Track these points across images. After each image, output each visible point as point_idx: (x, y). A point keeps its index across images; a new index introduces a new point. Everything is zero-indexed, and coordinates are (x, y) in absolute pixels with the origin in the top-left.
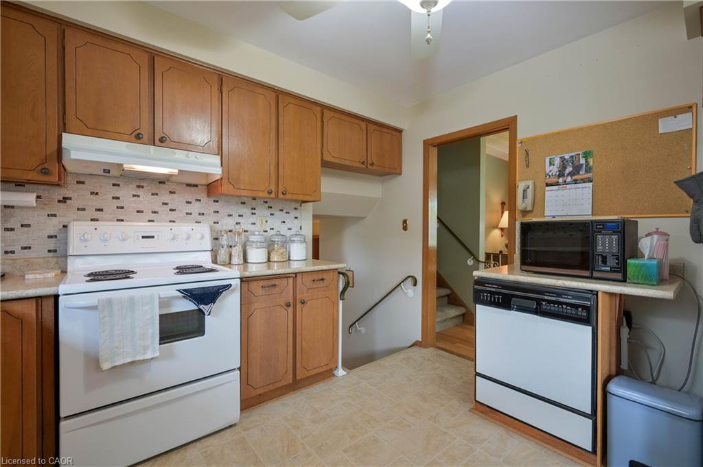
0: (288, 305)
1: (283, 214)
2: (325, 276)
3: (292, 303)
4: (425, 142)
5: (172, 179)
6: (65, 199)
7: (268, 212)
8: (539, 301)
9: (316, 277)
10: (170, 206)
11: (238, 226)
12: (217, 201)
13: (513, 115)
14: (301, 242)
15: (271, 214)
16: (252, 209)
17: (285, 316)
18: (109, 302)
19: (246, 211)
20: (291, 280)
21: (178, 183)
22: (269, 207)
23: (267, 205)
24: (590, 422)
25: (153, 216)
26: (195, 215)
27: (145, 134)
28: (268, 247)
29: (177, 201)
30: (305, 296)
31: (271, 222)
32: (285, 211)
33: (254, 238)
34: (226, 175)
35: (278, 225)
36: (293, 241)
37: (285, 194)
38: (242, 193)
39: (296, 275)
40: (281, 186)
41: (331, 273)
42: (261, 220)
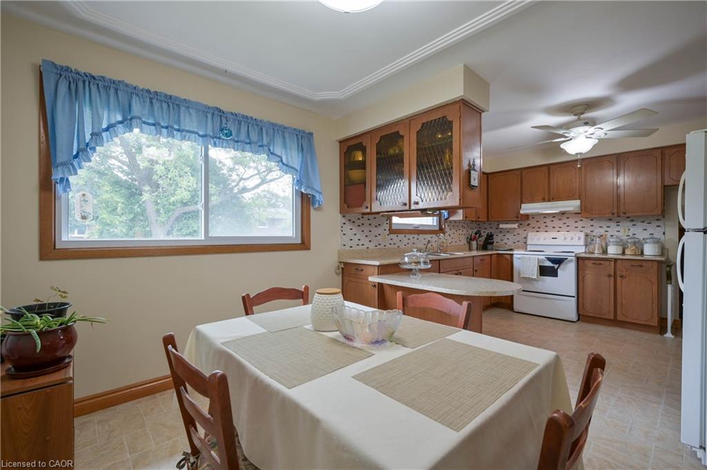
0: (610, 276)
1: (645, 224)
3: (613, 274)
5: (568, 212)
6: (529, 225)
7: (630, 224)
9: (633, 263)
10: (567, 224)
11: (606, 233)
12: (593, 220)
15: (633, 225)
16: (617, 222)
17: (608, 284)
18: (524, 258)
19: (613, 224)
20: (612, 263)
22: (631, 221)
25: (559, 229)
26: (580, 228)
27: (546, 198)
28: (623, 245)
29: (571, 222)
30: (624, 273)
31: (633, 230)
32: (646, 222)
33: (612, 240)
34: (583, 208)
35: (640, 231)
36: (647, 243)
37: (625, 213)
38: (594, 216)
39: (616, 260)
40: (622, 209)
41: (650, 263)
42: (625, 229)
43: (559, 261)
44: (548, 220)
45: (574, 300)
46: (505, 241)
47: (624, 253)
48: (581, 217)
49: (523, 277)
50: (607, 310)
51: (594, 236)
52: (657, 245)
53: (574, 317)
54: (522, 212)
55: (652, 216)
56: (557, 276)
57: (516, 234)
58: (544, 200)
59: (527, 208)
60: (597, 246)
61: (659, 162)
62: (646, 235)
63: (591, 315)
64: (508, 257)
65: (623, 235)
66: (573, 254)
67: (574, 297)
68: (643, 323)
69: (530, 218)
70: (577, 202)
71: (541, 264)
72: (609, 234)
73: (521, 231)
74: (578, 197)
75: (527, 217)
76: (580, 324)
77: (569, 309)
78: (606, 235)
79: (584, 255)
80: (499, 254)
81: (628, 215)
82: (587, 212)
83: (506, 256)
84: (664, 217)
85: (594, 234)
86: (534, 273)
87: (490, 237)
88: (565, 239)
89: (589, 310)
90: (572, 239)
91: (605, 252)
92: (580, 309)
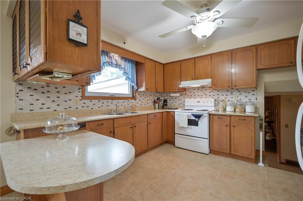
0: (227, 126)
1: (246, 93)
2: (246, 118)
3: (229, 125)
5: (205, 86)
6: (186, 94)
7: (239, 93)
10: (205, 94)
12: (218, 91)
16: (231, 92)
17: (226, 130)
18: (180, 114)
19: (229, 93)
20: (229, 118)
21: (207, 87)
22: (239, 91)
23: (238, 91)
25: (201, 97)
26: (212, 96)
27: (194, 78)
28: (234, 106)
29: (207, 92)
30: (235, 124)
31: (240, 97)
32: (247, 92)
33: (228, 103)
34: (213, 84)
35: (243, 98)
36: (247, 104)
37: (236, 87)
38: (219, 88)
39: (230, 116)
40: (234, 84)
41: (250, 118)
42: (235, 96)
43: (199, 117)
44: (196, 91)
45: (207, 141)
46: (174, 103)
47: (235, 111)
48: (212, 89)
49: (180, 127)
50: (226, 147)
51: (219, 101)
52: (253, 106)
53: (207, 151)
54: (180, 86)
55: (250, 88)
56: (198, 126)
57: (180, 100)
58: (192, 79)
59: (184, 84)
60: (220, 106)
61: (255, 54)
62: (247, 100)
63: (217, 150)
64: (172, 113)
65: (234, 100)
66: (207, 112)
67: (207, 139)
68: (246, 156)
69: (187, 90)
70: (210, 80)
71: (190, 118)
72: (227, 99)
73: (182, 98)
74: (210, 77)
75: (184, 89)
76: (211, 156)
77: (204, 146)
78: (226, 100)
79: (213, 112)
80: (167, 111)
81: (237, 87)
82: (216, 86)
83: (171, 113)
84: (256, 89)
85: (219, 99)
86: (185, 124)
87: (165, 101)
88: (204, 102)
89: (216, 148)
90: (208, 102)
91: (225, 110)
92: (211, 146)
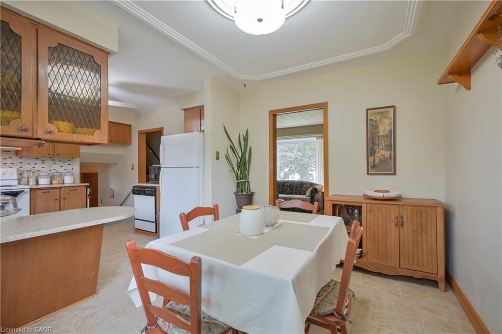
0: (56, 200)
2: (77, 188)
3: (58, 198)
4: (139, 132)
8: (145, 191)
9: (71, 189)
11: (33, 169)
12: (22, 158)
13: (162, 127)
14: (70, 175)
15: (54, 163)
16: (42, 161)
17: (55, 205)
19: (39, 162)
20: (58, 190)
23: (51, 159)
24: (155, 224)
26: (10, 164)
30: (66, 197)
31: (54, 167)
32: (62, 162)
33: (42, 174)
35: (58, 168)
36: (66, 175)
37: (49, 155)
40: (56, 152)
41: (81, 187)
43: (16, 194)
47: (52, 183)
52: (72, 176)
55: (66, 158)
62: (63, 170)
65: (47, 170)
72: (36, 170)
81: (60, 156)
82: (29, 152)
84: (73, 158)
90: (4, 174)
91: (37, 183)
